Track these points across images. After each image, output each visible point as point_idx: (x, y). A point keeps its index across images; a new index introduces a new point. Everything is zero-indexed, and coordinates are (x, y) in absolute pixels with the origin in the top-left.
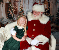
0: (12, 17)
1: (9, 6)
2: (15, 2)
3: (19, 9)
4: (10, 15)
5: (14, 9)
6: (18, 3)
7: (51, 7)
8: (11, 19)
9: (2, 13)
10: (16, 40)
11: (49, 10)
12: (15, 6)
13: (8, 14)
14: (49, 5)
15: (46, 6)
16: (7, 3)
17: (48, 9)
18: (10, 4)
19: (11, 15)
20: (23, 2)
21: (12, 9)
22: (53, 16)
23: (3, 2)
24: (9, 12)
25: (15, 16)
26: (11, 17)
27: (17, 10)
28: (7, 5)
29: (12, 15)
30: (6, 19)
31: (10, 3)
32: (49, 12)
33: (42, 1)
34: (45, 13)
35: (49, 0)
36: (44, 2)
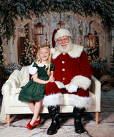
0: (30, 62)
1: (25, 43)
2: (35, 35)
4: (26, 58)
5: (34, 47)
6: (41, 37)
7: (100, 44)
9: (12, 55)
11: (98, 50)
12: (36, 42)
13: (22, 57)
14: (97, 41)
15: (91, 43)
17: (96, 48)
18: (27, 40)
19: (28, 58)
21: (30, 48)
22: (106, 61)
23: (14, 36)
24: (25, 52)
26: (28, 62)
28: (22, 40)
29: (30, 58)
30: (18, 65)
31: (27, 37)
32: (97, 53)
33: (84, 34)
34: (91, 55)
35: (96, 33)
36: (87, 36)
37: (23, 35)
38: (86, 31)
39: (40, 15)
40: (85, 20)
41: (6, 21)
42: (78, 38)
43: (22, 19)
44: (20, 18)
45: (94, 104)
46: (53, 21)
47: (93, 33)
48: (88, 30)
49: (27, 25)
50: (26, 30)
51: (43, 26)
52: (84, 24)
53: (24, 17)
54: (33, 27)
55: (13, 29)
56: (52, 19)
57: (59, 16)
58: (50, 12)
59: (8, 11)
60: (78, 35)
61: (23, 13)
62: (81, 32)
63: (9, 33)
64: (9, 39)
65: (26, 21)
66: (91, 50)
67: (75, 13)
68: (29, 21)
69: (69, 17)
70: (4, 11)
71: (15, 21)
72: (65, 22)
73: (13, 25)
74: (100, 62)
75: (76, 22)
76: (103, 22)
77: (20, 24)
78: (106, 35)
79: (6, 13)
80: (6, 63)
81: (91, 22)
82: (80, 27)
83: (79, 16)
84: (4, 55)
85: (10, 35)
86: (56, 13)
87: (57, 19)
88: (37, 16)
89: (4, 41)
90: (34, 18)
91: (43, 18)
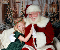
0: (11, 22)
1: (7, 8)
2: (15, 3)
3: (20, 12)
4: (8, 19)
6: (19, 5)
8: (10, 25)
12: (15, 8)
13: (5, 18)
14: (58, 8)
15: (54, 9)
16: (4, 4)
17: (57, 13)
18: (9, 6)
19: (9, 19)
20: (25, 4)
21: (11, 12)
24: (7, 15)
26: (9, 22)
27: (17, 13)
29: (11, 19)
30: (3, 24)
31: (9, 4)
32: (58, 17)
33: (49, 3)
34: (53, 18)
37: (6, 3)
38: (51, 1)
42: (44, 5)
47: (55, 2)
60: (45, 4)
62: (47, 2)
66: (53, 14)
74: (59, 22)
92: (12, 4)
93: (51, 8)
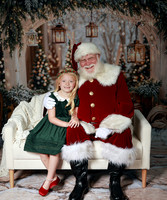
0: (45, 84)
1: (37, 55)
2: (53, 43)
3: (64, 64)
4: (39, 78)
5: (51, 62)
6: (61, 47)
7: (152, 58)
9: (17, 73)
10: (57, 127)
11: (149, 67)
12: (53, 54)
13: (33, 76)
14: (148, 53)
15: (138, 55)
16: (31, 47)
17: (145, 63)
18: (40, 50)
19: (42, 78)
21: (45, 62)
22: (160, 84)
23: (21, 45)
24: (37, 70)
25: (52, 82)
26: (42, 84)
27: (59, 65)
28: (32, 51)
29: (45, 78)
30: (27, 89)
31: (41, 46)
32: (147, 72)
33: (128, 42)
34: (137, 74)
35: (146, 41)
36: (133, 46)
37: (34, 43)
38: (131, 38)
39: (60, 12)
40: (129, 21)
41: (8, 22)
42: (117, 48)
43: (33, 18)
44: (29, 17)
45: (139, 158)
46: (81, 23)
47: (141, 41)
48: (134, 36)
49: (41, 28)
50: (39, 35)
51: (64, 30)
52: (127, 27)
53: (35, 16)
54: (49, 31)
55: (20, 34)
56: (79, 19)
57: (89, 15)
58: (76, 8)
59: (12, 7)
60: (118, 44)
61: (34, 9)
62: (122, 39)
63: (14, 40)
64: (13, 48)
65: (39, 22)
66: (137, 67)
67: (114, 9)
68: (43, 22)
69: (105, 15)
70: (6, 7)
71: (23, 22)
72: (98, 23)
73: (20, 28)
74: (150, 85)
75: (115, 24)
76: (156, 24)
77: (29, 26)
78: (161, 45)
79: (9, 10)
80: (9, 85)
81: (139, 23)
82: (121, 31)
83: (121, 14)
84: (7, 73)
85: (15, 43)
86: (84, 10)
87: (86, 19)
88: (56, 14)
89: (6, 52)
90: (51, 17)
91: (64, 17)
92: (46, 46)
93: (131, 52)
